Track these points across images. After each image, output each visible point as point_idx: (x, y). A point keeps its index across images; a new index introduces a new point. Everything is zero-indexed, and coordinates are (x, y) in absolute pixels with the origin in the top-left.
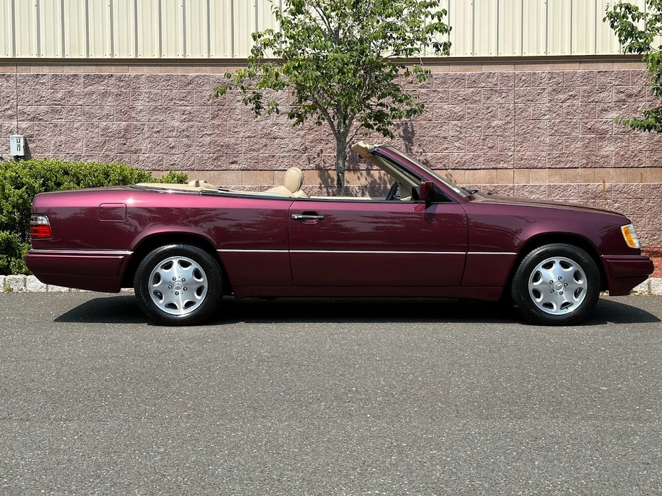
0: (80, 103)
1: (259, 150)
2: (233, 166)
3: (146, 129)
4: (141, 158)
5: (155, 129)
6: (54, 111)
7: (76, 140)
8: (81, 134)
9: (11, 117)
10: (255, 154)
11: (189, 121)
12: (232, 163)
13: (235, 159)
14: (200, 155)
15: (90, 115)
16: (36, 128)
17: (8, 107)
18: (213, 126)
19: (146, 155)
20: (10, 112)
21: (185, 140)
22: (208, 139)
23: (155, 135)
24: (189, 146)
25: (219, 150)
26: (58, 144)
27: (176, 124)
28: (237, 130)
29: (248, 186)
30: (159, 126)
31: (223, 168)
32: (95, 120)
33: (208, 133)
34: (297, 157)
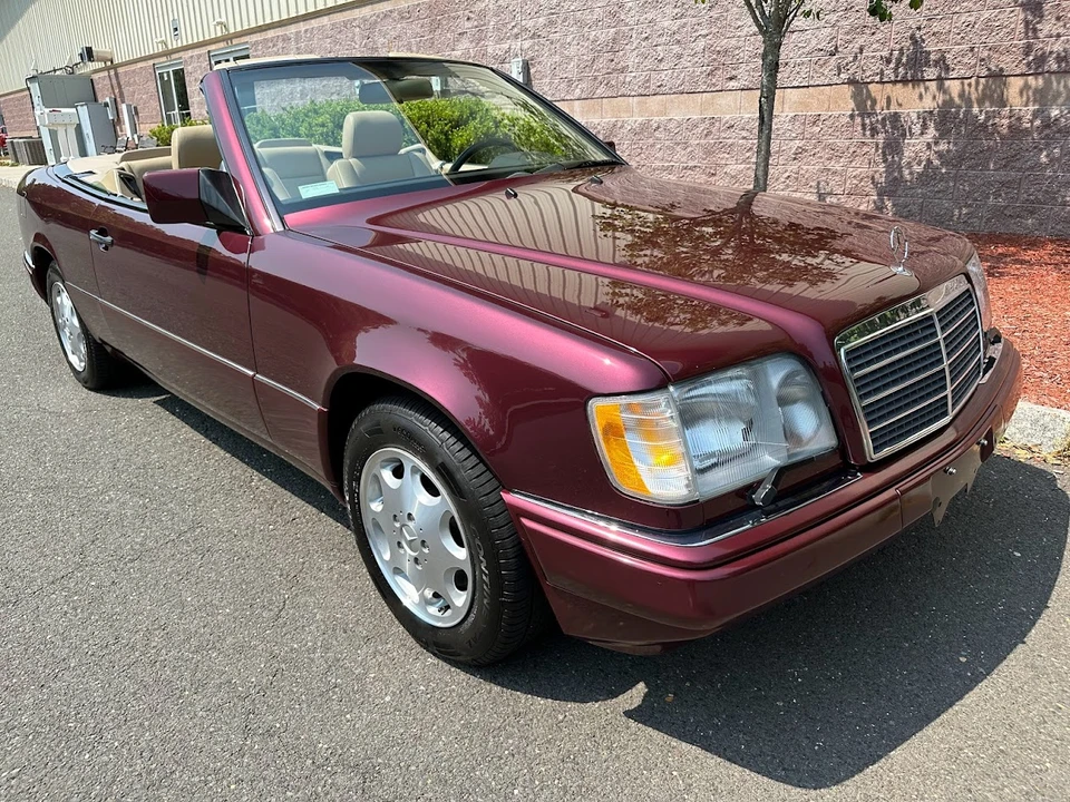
0: (573, 8)
2: (732, 84)
3: (634, 36)
4: (628, 79)
5: (644, 35)
6: (551, 23)
7: (568, 60)
8: (572, 50)
9: (516, 36)
11: (681, 17)
12: (731, 79)
13: (734, 73)
14: (691, 70)
15: (580, 23)
16: (536, 48)
17: (513, 24)
18: (712, 21)
19: (633, 74)
20: (516, 30)
21: (676, 49)
22: (701, 43)
23: (644, 44)
24: (680, 56)
25: (715, 60)
26: (553, 67)
27: (666, 24)
28: (740, 23)
29: (747, 116)
30: (648, 30)
31: (717, 88)
32: (586, 29)
33: (703, 32)
34: (821, 62)
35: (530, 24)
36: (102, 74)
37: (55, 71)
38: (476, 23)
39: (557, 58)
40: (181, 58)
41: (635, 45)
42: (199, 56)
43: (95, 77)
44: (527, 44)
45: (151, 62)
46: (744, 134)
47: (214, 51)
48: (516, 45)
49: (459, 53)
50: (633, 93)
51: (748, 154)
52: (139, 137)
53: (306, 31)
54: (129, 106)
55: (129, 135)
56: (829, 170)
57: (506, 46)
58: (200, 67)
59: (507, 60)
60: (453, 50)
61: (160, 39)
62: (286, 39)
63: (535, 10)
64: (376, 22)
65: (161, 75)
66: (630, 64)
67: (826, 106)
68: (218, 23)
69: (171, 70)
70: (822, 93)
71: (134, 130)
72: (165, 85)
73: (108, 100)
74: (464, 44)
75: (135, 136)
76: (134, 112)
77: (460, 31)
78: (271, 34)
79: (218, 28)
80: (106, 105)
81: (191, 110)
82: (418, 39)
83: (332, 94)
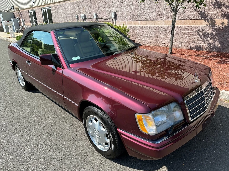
0: (126, 1)
1: (169, 13)
2: (161, 19)
3: (139, 8)
5: (142, 8)
6: (121, 4)
7: (125, 13)
8: (126, 10)
10: (168, 14)
11: (150, 4)
12: (161, 18)
13: (162, 16)
14: (152, 15)
15: (128, 5)
16: (117, 10)
17: (112, 4)
18: (157, 5)
19: (139, 16)
20: (113, 6)
21: (149, 11)
22: (155, 10)
23: (142, 10)
24: (150, 13)
25: (158, 13)
26: (121, 14)
28: (163, 6)
29: (165, 26)
31: (158, 20)
32: (129, 6)
33: (155, 8)
34: (181, 15)
35: (116, 4)
36: (16, 12)
37: (5, 11)
38: (103, 4)
39: (122, 12)
40: (35, 9)
41: (140, 10)
42: (39, 9)
43: (14, 12)
44: (115, 9)
45: (28, 10)
46: (164, 29)
47: (42, 8)
48: (113, 9)
49: (100, 10)
50: (139, 20)
51: (165, 34)
52: (25, 26)
53: (64, 4)
54: (23, 19)
55: (23, 26)
56: (182, 37)
57: (110, 9)
58: (39, 11)
59: (111, 12)
60: (98, 9)
61: (30, 5)
62: (59, 6)
63: (117, 1)
64: (80, 3)
65: (30, 13)
66: (139, 14)
67: (182, 24)
68: (44, 2)
69: (32, 11)
70: (181, 21)
71: (24, 25)
72: (31, 15)
73: (18, 18)
74: (101, 8)
75: (24, 26)
76: (24, 21)
77: (100, 5)
78: (56, 4)
79: (44, 3)
80: (17, 19)
81: (37, 21)
82: (90, 7)
83: (70, 18)
